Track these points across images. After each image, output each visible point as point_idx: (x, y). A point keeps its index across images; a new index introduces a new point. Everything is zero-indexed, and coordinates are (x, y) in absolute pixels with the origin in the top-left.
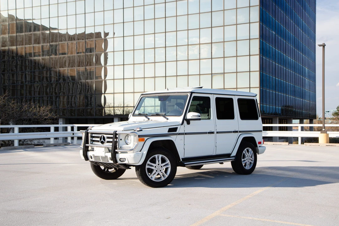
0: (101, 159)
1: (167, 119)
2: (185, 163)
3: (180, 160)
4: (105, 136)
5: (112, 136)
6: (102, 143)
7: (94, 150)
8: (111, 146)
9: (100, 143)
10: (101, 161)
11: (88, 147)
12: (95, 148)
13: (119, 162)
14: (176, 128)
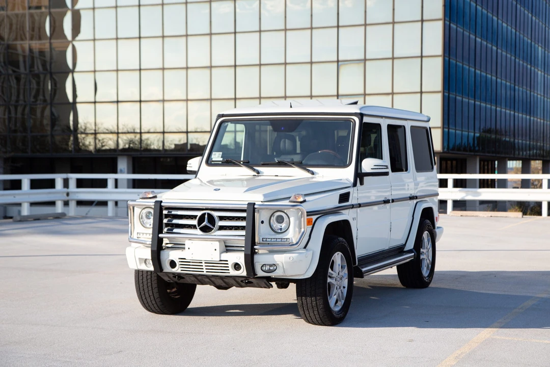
0: (204, 267)
1: (313, 173)
2: (364, 270)
3: (356, 264)
4: (216, 214)
5: (244, 215)
6: (205, 230)
7: (186, 247)
8: (244, 238)
9: (198, 232)
10: (205, 273)
11: (160, 241)
12: (188, 243)
13: (260, 273)
14: (348, 195)
